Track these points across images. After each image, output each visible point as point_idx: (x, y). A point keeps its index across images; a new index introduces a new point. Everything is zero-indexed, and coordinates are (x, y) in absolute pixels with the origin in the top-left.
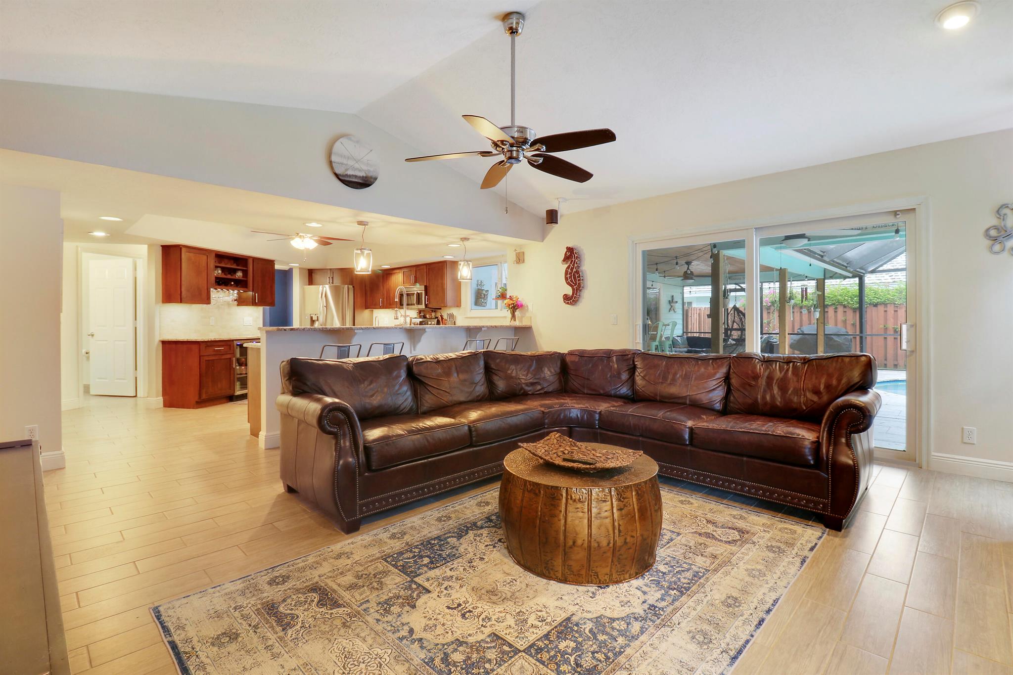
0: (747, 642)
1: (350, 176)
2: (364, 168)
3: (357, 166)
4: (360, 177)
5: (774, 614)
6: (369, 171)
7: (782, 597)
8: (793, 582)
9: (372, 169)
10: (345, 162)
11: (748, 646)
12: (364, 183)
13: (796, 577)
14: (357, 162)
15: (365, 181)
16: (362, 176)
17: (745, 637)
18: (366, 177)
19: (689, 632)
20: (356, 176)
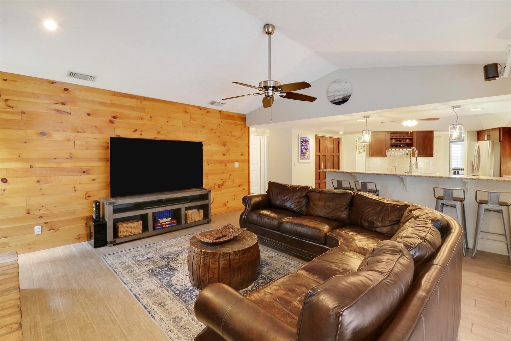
0: (139, 301)
1: (336, 100)
2: (343, 93)
3: (339, 94)
4: (341, 99)
5: (147, 314)
6: (345, 94)
7: (155, 321)
8: (163, 331)
9: (347, 92)
10: (333, 94)
11: (137, 300)
12: (344, 101)
13: (165, 334)
14: (339, 92)
15: (343, 99)
16: (341, 97)
17: (142, 301)
18: (344, 97)
19: (154, 290)
20: (339, 99)
